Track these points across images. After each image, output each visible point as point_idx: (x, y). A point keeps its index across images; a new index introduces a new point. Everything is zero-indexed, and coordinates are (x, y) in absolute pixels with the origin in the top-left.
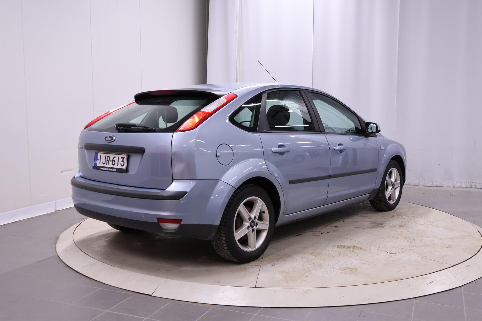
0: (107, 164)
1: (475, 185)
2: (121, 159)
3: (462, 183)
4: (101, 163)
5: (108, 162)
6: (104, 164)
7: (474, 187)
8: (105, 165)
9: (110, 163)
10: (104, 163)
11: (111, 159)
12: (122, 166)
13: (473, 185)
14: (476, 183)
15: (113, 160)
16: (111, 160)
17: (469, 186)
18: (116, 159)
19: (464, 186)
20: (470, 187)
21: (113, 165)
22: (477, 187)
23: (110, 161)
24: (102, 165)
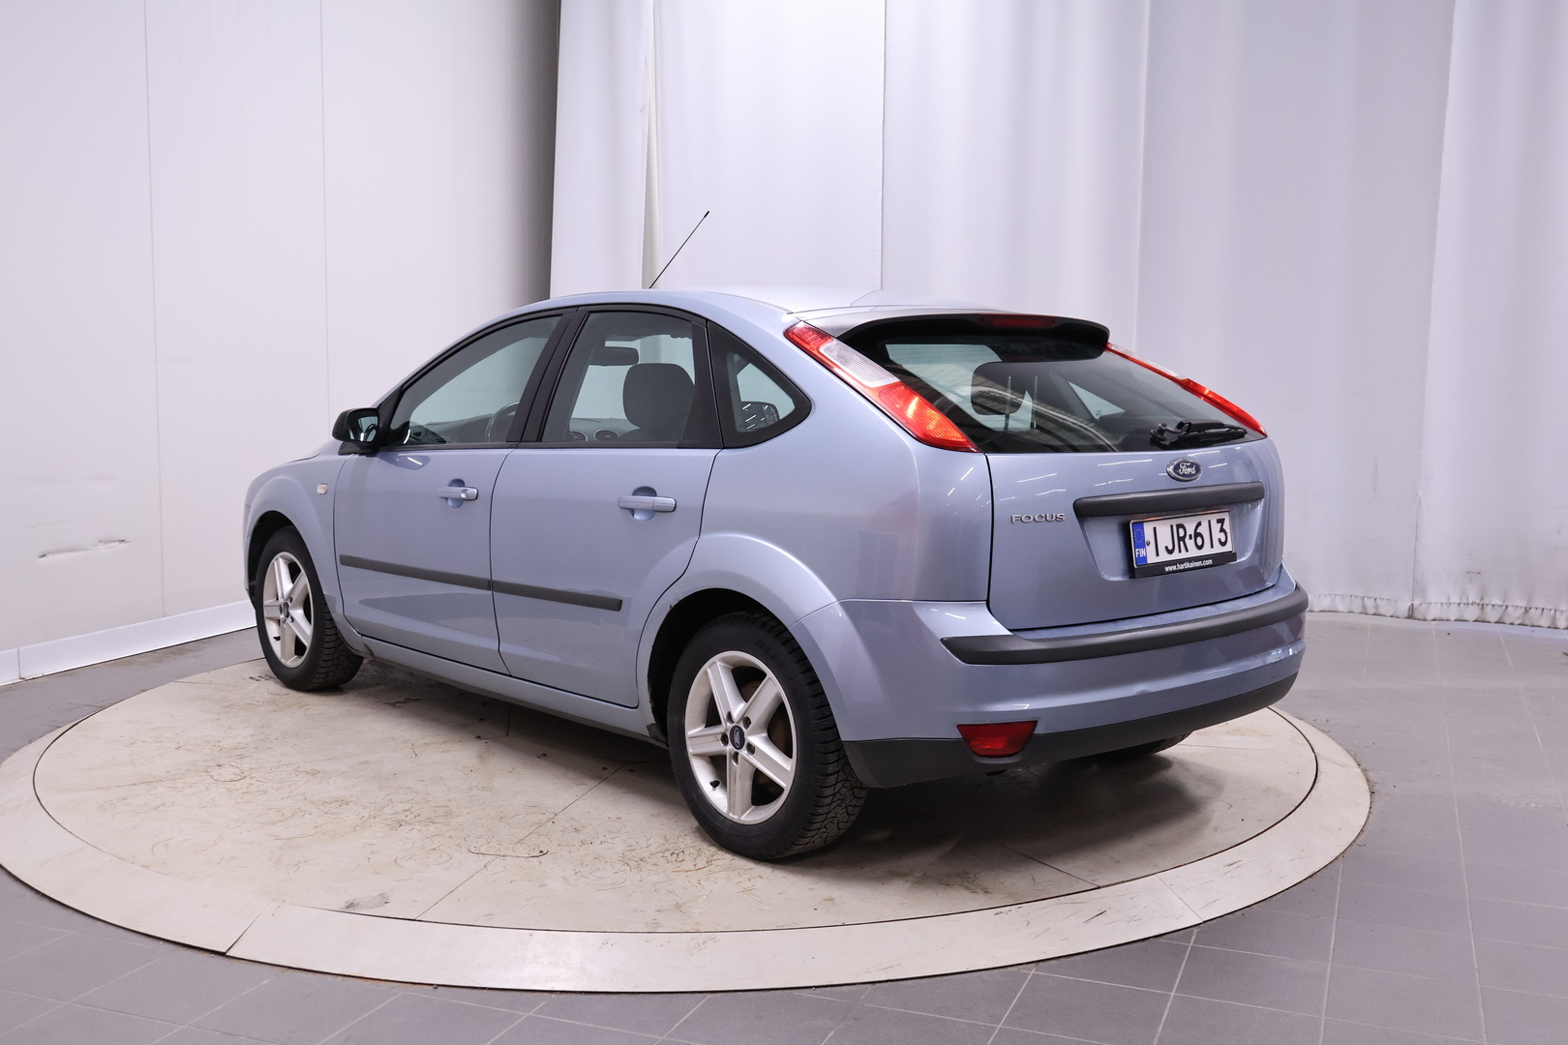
0: (1180, 552)
1: (1377, 607)
2: (1216, 527)
3: (1338, 599)
4: (1162, 550)
5: (1182, 543)
6: (1170, 552)
7: (1371, 611)
8: (1176, 556)
9: (1190, 543)
10: (1170, 548)
11: (1190, 530)
12: (1223, 544)
13: (1370, 603)
14: (1378, 600)
15: (1197, 535)
16: (1191, 537)
17: (1357, 607)
18: (1203, 530)
19: (1341, 607)
20: (1360, 610)
21: (1200, 548)
22: (1382, 611)
23: (1187, 539)
24: (1164, 557)
